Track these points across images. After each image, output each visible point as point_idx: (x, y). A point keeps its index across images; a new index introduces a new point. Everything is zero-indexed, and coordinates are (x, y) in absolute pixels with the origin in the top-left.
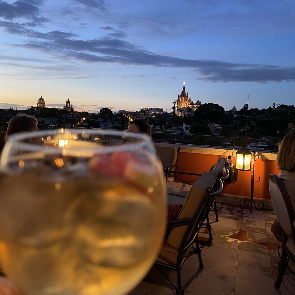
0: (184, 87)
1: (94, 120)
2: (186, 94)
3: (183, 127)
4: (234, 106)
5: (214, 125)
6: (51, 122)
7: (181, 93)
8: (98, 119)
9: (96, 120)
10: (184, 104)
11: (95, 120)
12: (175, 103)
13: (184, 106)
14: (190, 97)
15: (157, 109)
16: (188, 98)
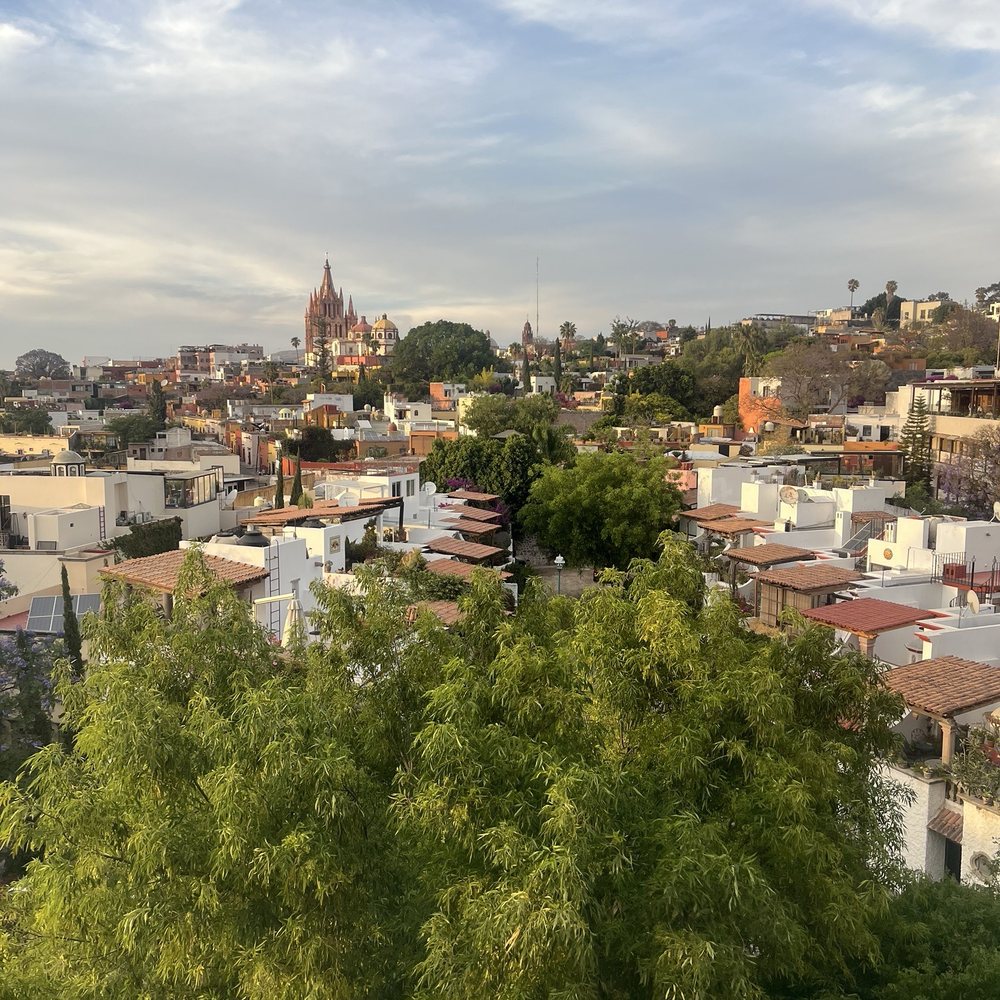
0: (328, 269)
2: (338, 291)
3: (381, 408)
7: (318, 290)
8: (26, 393)
10: (333, 328)
13: (333, 334)
14: (351, 302)
15: (243, 349)
16: (346, 307)
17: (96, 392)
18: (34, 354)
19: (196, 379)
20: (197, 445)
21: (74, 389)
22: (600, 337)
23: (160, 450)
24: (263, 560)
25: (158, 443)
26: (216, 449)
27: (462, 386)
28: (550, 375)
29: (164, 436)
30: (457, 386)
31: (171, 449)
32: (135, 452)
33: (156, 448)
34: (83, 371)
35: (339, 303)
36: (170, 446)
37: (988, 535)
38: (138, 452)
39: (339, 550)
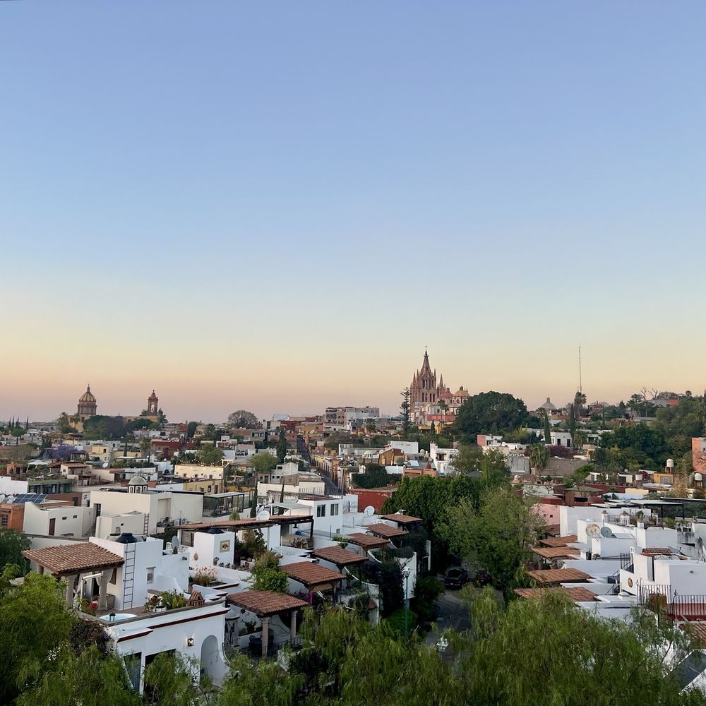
0: (426, 356)
1: (212, 442)
2: (433, 371)
3: (429, 452)
4: (548, 399)
5: (506, 446)
6: (105, 450)
7: (420, 370)
8: (223, 438)
9: (218, 442)
10: (429, 396)
11: (215, 440)
12: (407, 393)
13: (428, 400)
14: (441, 378)
15: (366, 410)
16: (438, 382)
17: (266, 437)
18: (238, 413)
19: (335, 429)
20: (302, 474)
21: (253, 435)
22: (622, 403)
23: (278, 477)
24: (123, 552)
25: (277, 472)
26: (313, 477)
27: (499, 438)
28: (567, 431)
29: (281, 468)
30: (495, 437)
31: (284, 477)
32: (261, 478)
33: (276, 476)
34: (269, 423)
35: (433, 379)
36: (284, 475)
37: (692, 572)
38: (264, 478)
39: (228, 550)
